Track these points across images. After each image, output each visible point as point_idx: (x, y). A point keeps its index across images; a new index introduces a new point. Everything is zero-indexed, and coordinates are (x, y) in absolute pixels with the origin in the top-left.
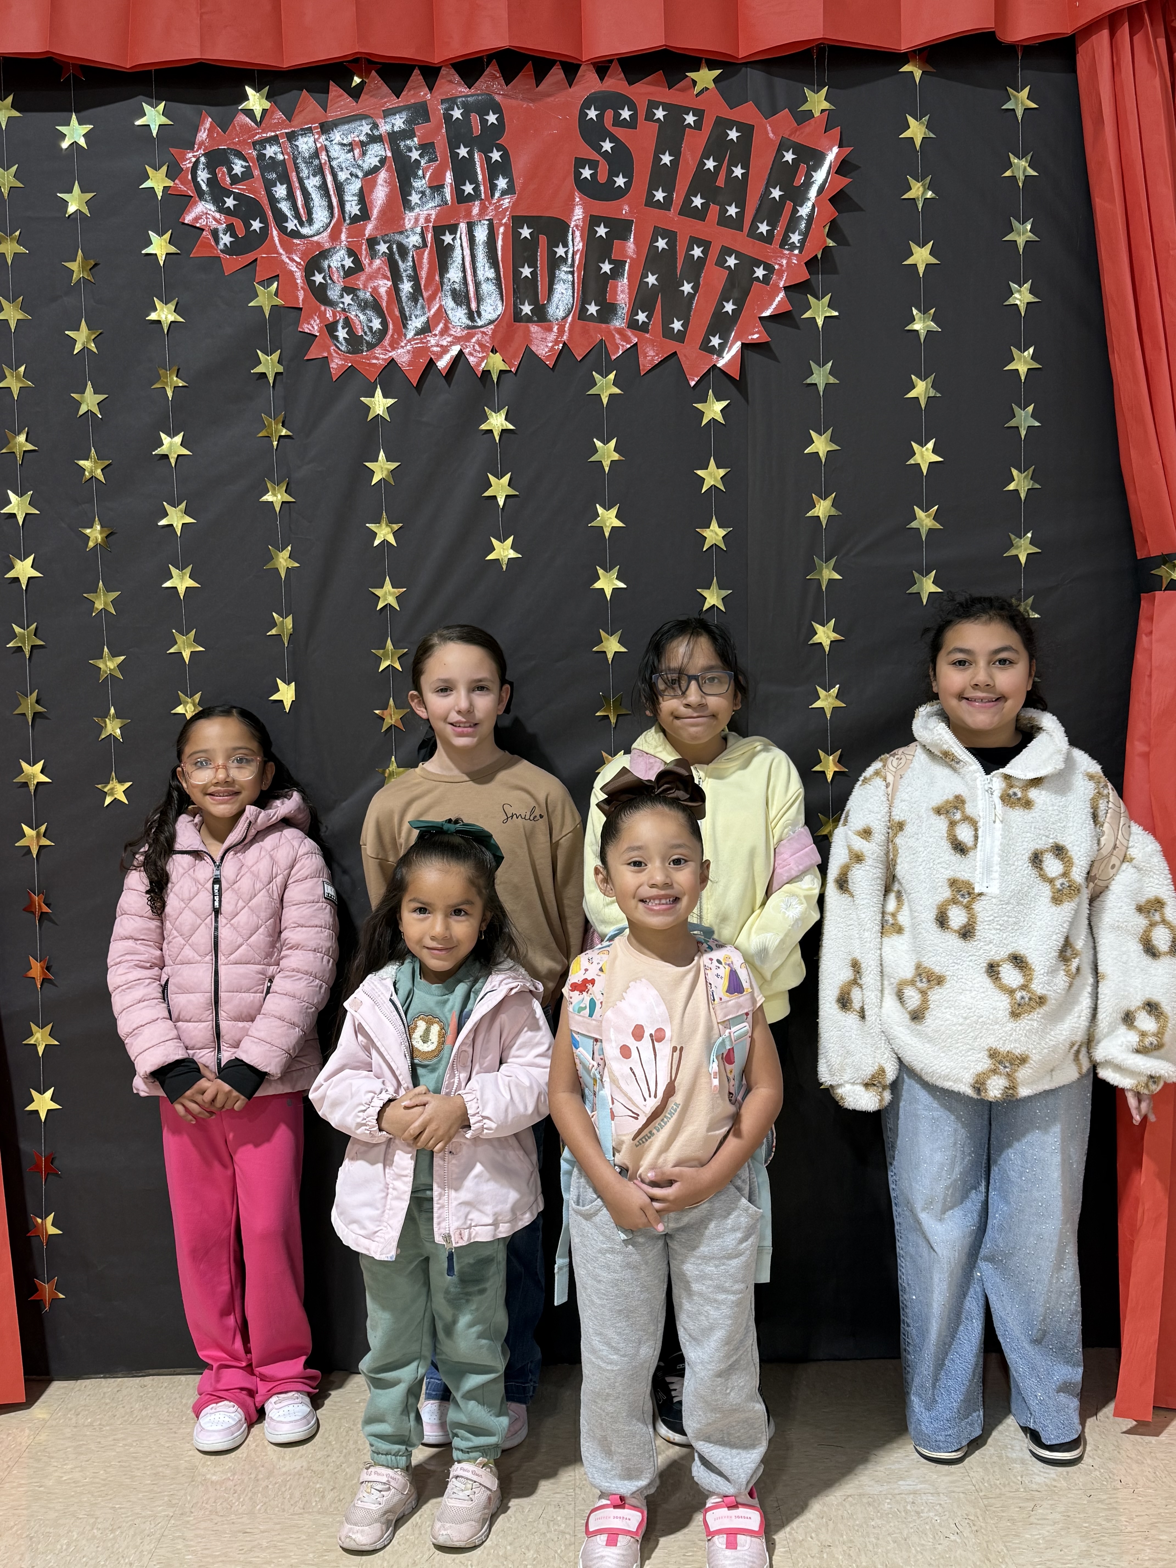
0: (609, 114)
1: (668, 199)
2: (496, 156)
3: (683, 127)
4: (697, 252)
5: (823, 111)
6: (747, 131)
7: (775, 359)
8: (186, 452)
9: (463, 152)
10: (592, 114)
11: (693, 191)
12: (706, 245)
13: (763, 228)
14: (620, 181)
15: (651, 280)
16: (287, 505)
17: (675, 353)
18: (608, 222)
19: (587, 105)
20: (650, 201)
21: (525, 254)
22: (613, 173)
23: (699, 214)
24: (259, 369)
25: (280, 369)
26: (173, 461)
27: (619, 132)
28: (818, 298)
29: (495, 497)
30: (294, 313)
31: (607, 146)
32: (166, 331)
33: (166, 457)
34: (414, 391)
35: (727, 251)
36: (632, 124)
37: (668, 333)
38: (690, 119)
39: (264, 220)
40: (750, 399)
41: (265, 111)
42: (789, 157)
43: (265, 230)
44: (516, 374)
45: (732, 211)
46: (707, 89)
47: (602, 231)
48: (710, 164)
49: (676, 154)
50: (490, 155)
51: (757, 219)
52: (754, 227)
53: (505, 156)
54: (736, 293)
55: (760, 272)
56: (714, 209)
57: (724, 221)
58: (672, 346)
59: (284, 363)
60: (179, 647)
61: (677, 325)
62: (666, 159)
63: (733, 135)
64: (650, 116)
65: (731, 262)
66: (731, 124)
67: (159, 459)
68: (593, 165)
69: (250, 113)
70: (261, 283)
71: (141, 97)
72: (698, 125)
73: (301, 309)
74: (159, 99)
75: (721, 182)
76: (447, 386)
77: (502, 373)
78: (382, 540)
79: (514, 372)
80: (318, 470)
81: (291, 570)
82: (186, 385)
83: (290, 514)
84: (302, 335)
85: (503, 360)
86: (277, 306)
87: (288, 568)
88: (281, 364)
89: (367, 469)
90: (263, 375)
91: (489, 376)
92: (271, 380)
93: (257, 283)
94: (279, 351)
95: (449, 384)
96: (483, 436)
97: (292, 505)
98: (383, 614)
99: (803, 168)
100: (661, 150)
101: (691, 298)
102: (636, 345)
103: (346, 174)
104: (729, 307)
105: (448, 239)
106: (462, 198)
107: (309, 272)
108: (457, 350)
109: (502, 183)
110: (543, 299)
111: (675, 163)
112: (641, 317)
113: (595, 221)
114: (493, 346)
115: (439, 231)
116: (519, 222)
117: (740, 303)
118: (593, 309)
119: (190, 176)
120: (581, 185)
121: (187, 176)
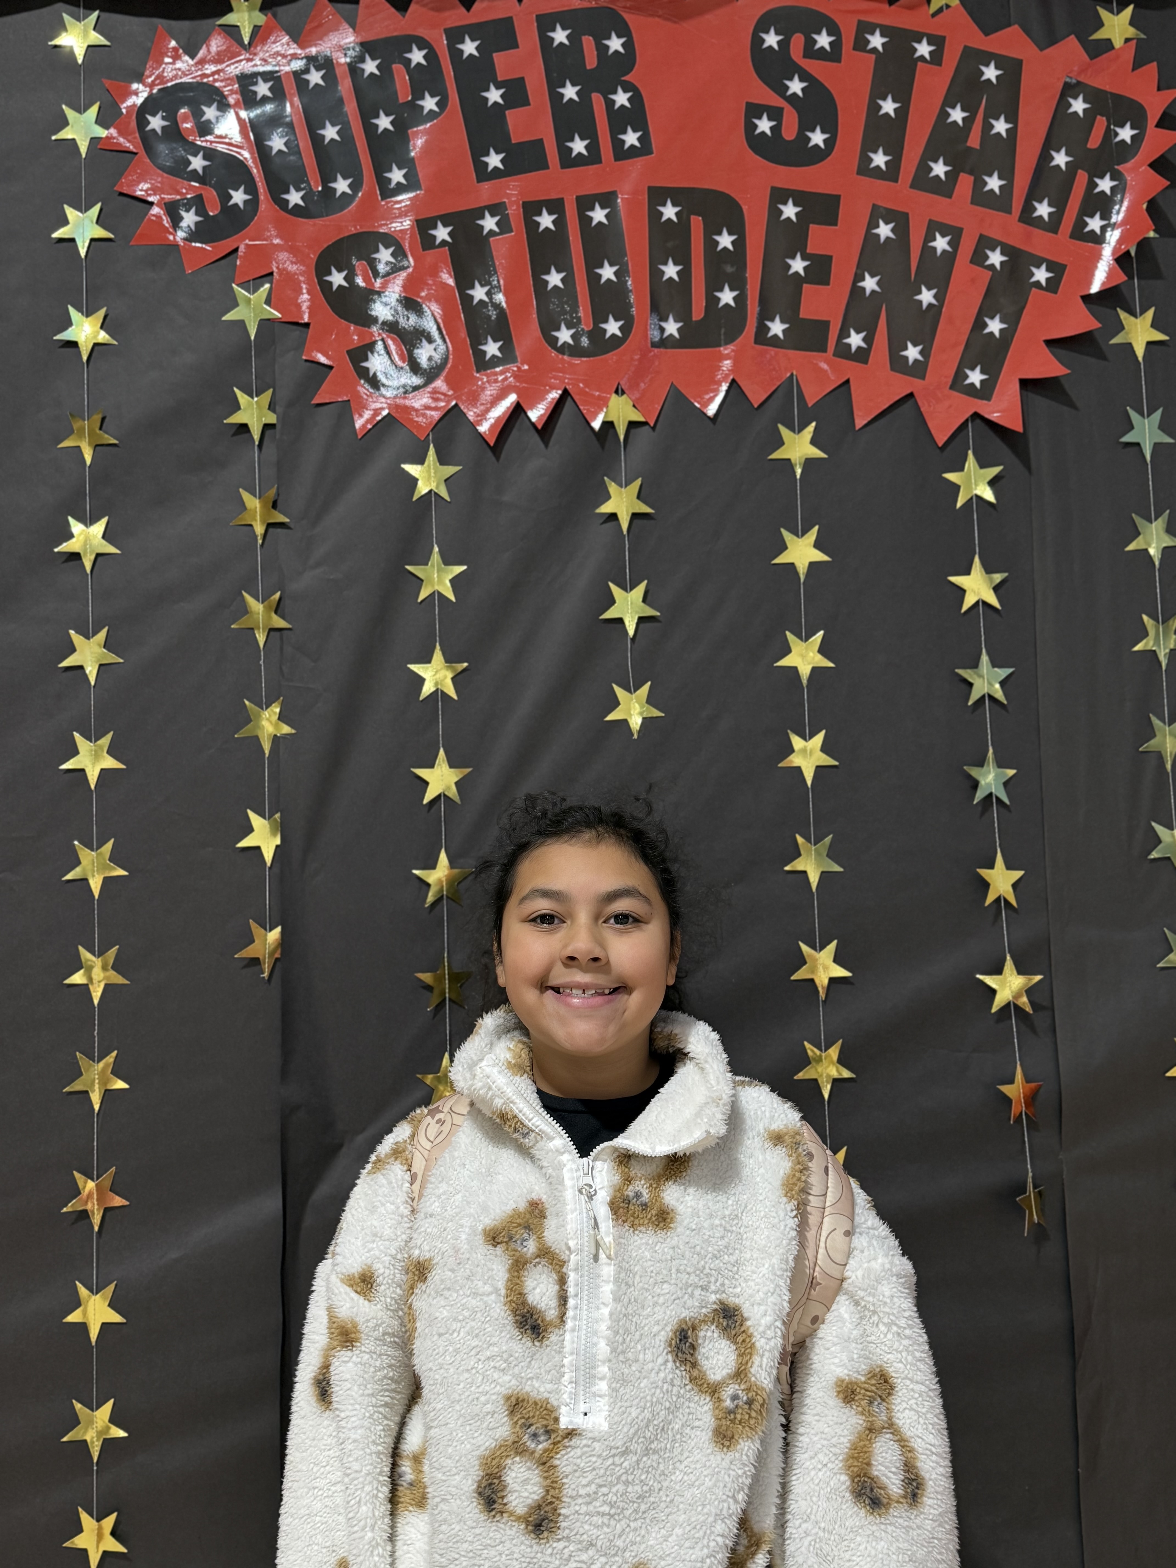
0: (798, 41)
1: (894, 167)
2: (621, 98)
3: (913, 61)
4: (941, 243)
5: (1127, 40)
6: (1011, 68)
7: (1071, 405)
8: (112, 550)
9: (570, 92)
10: (772, 40)
11: (931, 154)
12: (955, 234)
13: (1043, 210)
14: (817, 138)
15: (870, 284)
16: (278, 634)
17: (911, 395)
18: (799, 198)
19: (763, 26)
20: (865, 168)
21: (670, 244)
22: (806, 127)
23: (943, 188)
24: (237, 418)
25: (272, 418)
26: (88, 565)
27: (813, 66)
28: (1133, 314)
29: (620, 621)
30: (296, 332)
31: (796, 86)
32: (85, 358)
33: (75, 557)
34: (490, 454)
35: (985, 244)
36: (834, 54)
37: (898, 364)
38: (924, 49)
39: (251, 189)
40: (1033, 468)
41: (256, 29)
42: (1078, 106)
43: (253, 204)
44: (654, 428)
45: (994, 183)
46: (948, 6)
47: (790, 211)
48: (957, 115)
49: (903, 98)
50: (613, 97)
51: (1033, 195)
52: (1028, 208)
53: (636, 99)
54: (1006, 305)
55: (1041, 275)
56: (965, 181)
57: (981, 198)
58: (907, 384)
59: (278, 408)
60: (84, 870)
61: (912, 353)
62: (889, 107)
63: (991, 73)
64: (861, 44)
65: (996, 258)
66: (986, 58)
67: (66, 561)
68: (775, 114)
69: (233, 31)
70: (243, 285)
71: (60, 5)
72: (936, 57)
73: (307, 325)
74: (90, 8)
75: (974, 141)
76: (542, 446)
77: (632, 425)
78: (433, 689)
79: (652, 425)
80: (332, 577)
81: (281, 740)
82: (115, 442)
83: (282, 649)
84: (308, 364)
85: (634, 406)
86: (269, 320)
87: (275, 736)
88: (274, 411)
89: (410, 576)
90: (244, 428)
91: (611, 431)
92: (256, 437)
93: (238, 285)
94: (271, 390)
95: (546, 444)
96: (602, 523)
97: (285, 632)
98: (433, 810)
99: (1101, 122)
100: (879, 94)
101: (934, 311)
102: (847, 381)
103: (384, 122)
104: (995, 326)
105: (546, 221)
106: (568, 160)
107: (322, 269)
108: (560, 392)
109: (631, 138)
110: (698, 312)
111: (902, 113)
112: (855, 340)
113: (779, 196)
114: (619, 384)
115: (532, 209)
116: (658, 196)
117: (1012, 321)
118: (777, 328)
119: (134, 124)
120: (757, 142)
121: (129, 123)
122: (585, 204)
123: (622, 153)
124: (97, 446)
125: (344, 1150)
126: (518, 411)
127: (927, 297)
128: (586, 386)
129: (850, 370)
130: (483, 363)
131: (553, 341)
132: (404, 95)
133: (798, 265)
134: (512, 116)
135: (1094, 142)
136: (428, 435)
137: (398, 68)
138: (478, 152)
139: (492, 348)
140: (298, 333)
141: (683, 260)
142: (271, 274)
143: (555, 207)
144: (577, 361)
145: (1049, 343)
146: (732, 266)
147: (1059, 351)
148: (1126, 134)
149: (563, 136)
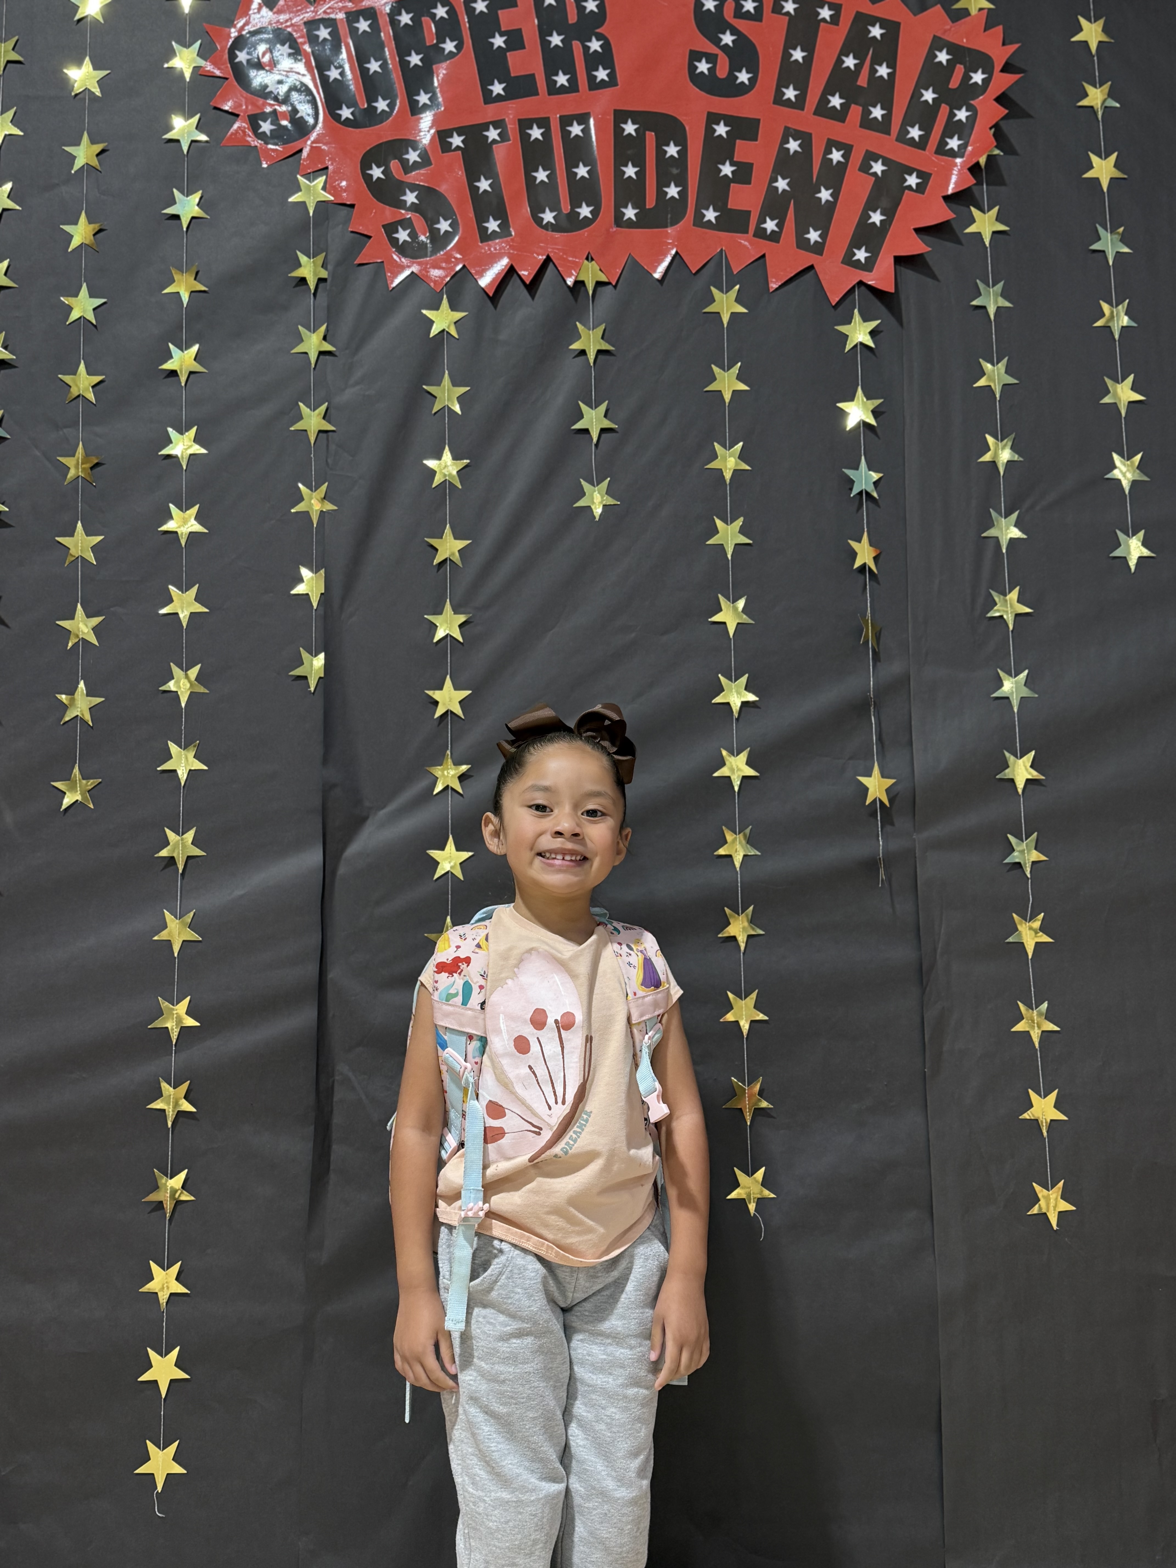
2: (595, 45)
5: (981, 9)
6: (892, 28)
7: (934, 277)
8: (201, 369)
9: (556, 40)
11: (829, 90)
12: (847, 150)
14: (743, 77)
15: (782, 184)
16: (325, 435)
17: (811, 268)
18: (729, 120)
20: (779, 99)
22: (735, 67)
23: (839, 115)
24: (298, 273)
25: (324, 274)
26: (183, 380)
27: (741, 24)
28: (982, 210)
29: (587, 431)
30: (344, 211)
31: (728, 39)
32: (185, 227)
33: (173, 373)
34: (489, 303)
37: (803, 244)
40: (905, 324)
42: (943, 57)
44: (615, 287)
47: (721, 130)
48: (850, 62)
50: (588, 44)
52: (904, 132)
53: (606, 46)
54: (885, 202)
55: (912, 181)
56: (856, 111)
57: (867, 123)
58: (809, 258)
59: (330, 267)
60: (175, 606)
61: (814, 236)
62: (798, 55)
63: (876, 32)
65: (878, 168)
67: (166, 376)
68: (711, 59)
70: (305, 176)
72: (835, 20)
75: (863, 81)
76: (529, 296)
77: (599, 284)
78: (443, 480)
79: (614, 284)
80: (367, 393)
81: (326, 514)
82: (206, 289)
83: (328, 446)
84: (352, 235)
85: (601, 270)
86: (324, 201)
87: (322, 511)
88: (326, 269)
89: (427, 394)
90: (303, 281)
91: (583, 288)
92: (312, 287)
93: (302, 176)
94: (324, 254)
95: (533, 297)
96: (575, 357)
97: (330, 434)
98: (441, 571)
99: (960, 69)
100: (790, 45)
101: (831, 206)
102: (764, 256)
103: (415, 59)
104: (876, 218)
105: (536, 133)
106: (553, 89)
107: (366, 165)
108: (544, 257)
109: (602, 74)
110: (651, 202)
111: (808, 60)
112: (770, 225)
113: (713, 119)
114: (589, 253)
115: (525, 124)
116: (621, 116)
117: (890, 214)
118: (711, 215)
119: (226, 56)
120: (696, 78)
121: (223, 56)
122: (566, 121)
123: (594, 85)
124: (192, 292)
125: (369, 822)
126: (511, 271)
127: (825, 195)
128: (564, 254)
129: (765, 246)
130: (485, 236)
131: (539, 221)
132: (430, 39)
133: (727, 170)
134: (512, 57)
135: (954, 83)
136: (443, 288)
137: (425, 19)
138: (485, 83)
139: (493, 225)
140: (345, 212)
141: (639, 163)
142: (327, 168)
143: (543, 123)
144: (557, 235)
145: (918, 231)
146: (677, 169)
147: (926, 237)
148: (978, 77)
149: (551, 72)
